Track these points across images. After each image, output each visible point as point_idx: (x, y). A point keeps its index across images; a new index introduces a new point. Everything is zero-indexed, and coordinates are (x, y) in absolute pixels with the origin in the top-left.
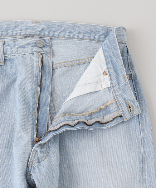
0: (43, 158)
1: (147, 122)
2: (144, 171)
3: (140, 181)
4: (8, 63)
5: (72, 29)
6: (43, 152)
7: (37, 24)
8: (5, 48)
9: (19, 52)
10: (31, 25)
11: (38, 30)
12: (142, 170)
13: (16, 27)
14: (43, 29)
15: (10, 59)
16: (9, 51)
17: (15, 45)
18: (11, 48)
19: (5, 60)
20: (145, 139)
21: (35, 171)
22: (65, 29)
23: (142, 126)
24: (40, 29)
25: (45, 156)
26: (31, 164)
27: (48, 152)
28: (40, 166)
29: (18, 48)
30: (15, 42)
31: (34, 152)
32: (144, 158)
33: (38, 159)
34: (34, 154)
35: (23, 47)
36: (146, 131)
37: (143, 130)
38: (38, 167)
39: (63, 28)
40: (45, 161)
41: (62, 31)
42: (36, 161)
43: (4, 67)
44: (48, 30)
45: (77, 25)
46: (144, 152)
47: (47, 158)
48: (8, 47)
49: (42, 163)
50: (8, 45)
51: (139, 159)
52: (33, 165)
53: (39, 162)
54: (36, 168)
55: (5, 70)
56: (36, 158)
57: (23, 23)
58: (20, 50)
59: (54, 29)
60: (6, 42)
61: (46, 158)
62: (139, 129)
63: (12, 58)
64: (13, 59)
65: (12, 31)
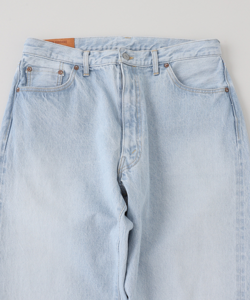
0: (133, 164)
1: (244, 134)
2: (242, 183)
3: (237, 194)
4: (93, 74)
5: (164, 44)
6: (133, 157)
7: (128, 39)
8: (90, 59)
9: (103, 62)
10: (122, 40)
11: (129, 44)
12: (239, 182)
13: (106, 42)
14: (134, 44)
15: (94, 70)
16: (93, 62)
17: (100, 56)
18: (96, 59)
19: (90, 71)
20: (242, 151)
21: (125, 177)
22: (157, 44)
23: (239, 138)
24: (131, 44)
25: (135, 161)
26: (120, 171)
27: (138, 158)
28: (130, 172)
29: (102, 59)
30: (100, 53)
31: (123, 159)
32: (241, 170)
33: (128, 165)
34: (123, 161)
35: (108, 58)
36: (243, 143)
37: (240, 142)
38: (127, 173)
39: (155, 43)
40: (135, 166)
41: (153, 46)
42: (126, 167)
43: (89, 78)
44: (140, 45)
45: (169, 39)
46: (241, 164)
47: (138, 163)
48: (93, 58)
49: (132, 169)
50: (93, 56)
51: (236, 171)
52: (123, 172)
53: (129, 168)
54: (126, 174)
55: (90, 82)
56: (125, 165)
57: (114, 39)
58: (105, 61)
59: (146, 44)
60: (91, 53)
61: (136, 163)
62: (235, 141)
63: (96, 68)
64: (98, 70)
65: (102, 47)
